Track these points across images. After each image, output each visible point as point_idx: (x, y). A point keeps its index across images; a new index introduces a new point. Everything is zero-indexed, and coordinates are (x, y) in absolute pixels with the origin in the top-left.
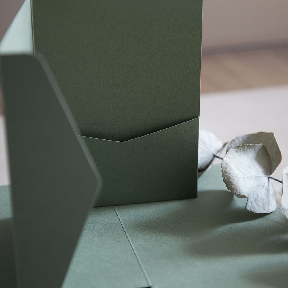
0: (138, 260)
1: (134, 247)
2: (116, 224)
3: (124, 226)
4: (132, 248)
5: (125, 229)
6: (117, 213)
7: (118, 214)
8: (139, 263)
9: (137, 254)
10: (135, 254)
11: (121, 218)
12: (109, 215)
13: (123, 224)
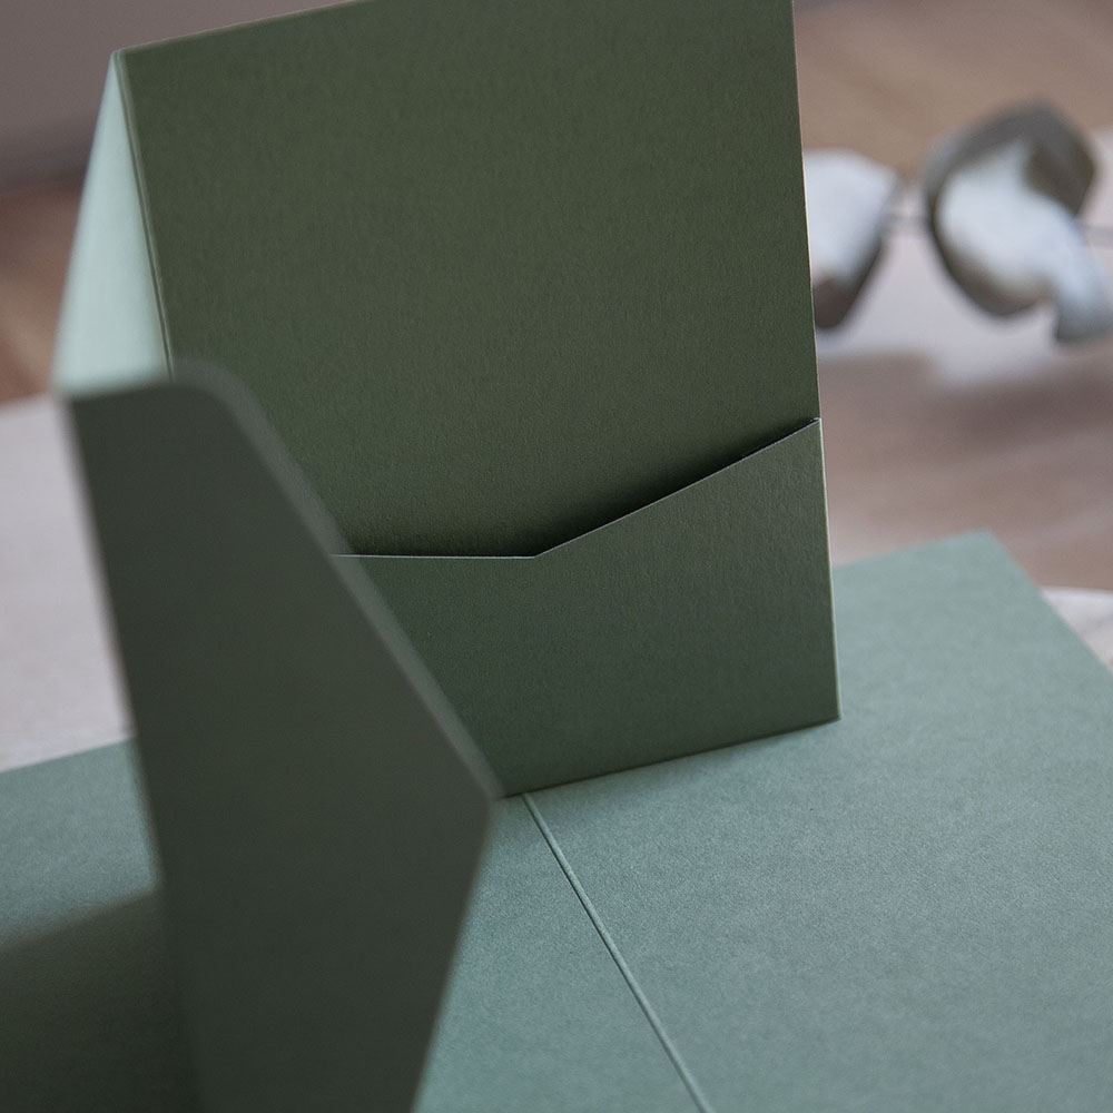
0: (653, 1026)
1: (633, 972)
2: (545, 874)
3: (579, 879)
4: (625, 977)
5: (583, 894)
6: (543, 824)
7: (547, 830)
8: (662, 1042)
9: (646, 1002)
10: (640, 1002)
11: (561, 847)
12: (512, 840)
13: (571, 873)
